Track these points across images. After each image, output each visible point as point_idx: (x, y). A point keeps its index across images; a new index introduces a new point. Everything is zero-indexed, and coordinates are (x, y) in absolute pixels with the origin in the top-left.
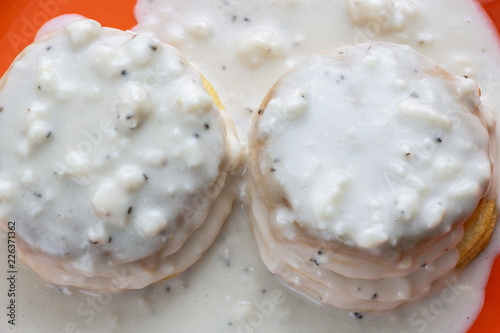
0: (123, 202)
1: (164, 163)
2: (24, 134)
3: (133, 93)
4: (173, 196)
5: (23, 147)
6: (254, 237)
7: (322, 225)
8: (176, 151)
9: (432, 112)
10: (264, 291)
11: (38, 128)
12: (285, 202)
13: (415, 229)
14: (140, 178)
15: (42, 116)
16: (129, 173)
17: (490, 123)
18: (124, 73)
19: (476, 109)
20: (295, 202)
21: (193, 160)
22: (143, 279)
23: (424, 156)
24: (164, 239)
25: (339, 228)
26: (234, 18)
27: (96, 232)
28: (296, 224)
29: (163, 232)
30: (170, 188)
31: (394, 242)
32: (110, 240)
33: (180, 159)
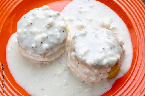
0: (41, 40)
1: (52, 35)
2: (27, 22)
3: (50, 20)
4: (52, 43)
5: (26, 25)
6: (67, 60)
7: (80, 57)
8: (55, 34)
9: (112, 42)
10: (65, 71)
11: (30, 21)
12: (74, 50)
13: (100, 64)
14: (46, 37)
15: (32, 20)
16: (44, 35)
17: (124, 51)
18: (50, 16)
19: (121, 46)
20: (76, 51)
21: (58, 37)
22: (41, 59)
23: (107, 50)
24: (47, 51)
25: (84, 58)
26: (78, 20)
27: (33, 45)
28: (75, 55)
29: (47, 50)
30: (52, 41)
31: (95, 65)
32: (36, 48)
33: (56, 36)
